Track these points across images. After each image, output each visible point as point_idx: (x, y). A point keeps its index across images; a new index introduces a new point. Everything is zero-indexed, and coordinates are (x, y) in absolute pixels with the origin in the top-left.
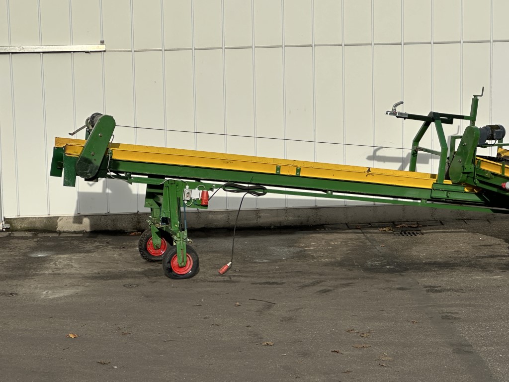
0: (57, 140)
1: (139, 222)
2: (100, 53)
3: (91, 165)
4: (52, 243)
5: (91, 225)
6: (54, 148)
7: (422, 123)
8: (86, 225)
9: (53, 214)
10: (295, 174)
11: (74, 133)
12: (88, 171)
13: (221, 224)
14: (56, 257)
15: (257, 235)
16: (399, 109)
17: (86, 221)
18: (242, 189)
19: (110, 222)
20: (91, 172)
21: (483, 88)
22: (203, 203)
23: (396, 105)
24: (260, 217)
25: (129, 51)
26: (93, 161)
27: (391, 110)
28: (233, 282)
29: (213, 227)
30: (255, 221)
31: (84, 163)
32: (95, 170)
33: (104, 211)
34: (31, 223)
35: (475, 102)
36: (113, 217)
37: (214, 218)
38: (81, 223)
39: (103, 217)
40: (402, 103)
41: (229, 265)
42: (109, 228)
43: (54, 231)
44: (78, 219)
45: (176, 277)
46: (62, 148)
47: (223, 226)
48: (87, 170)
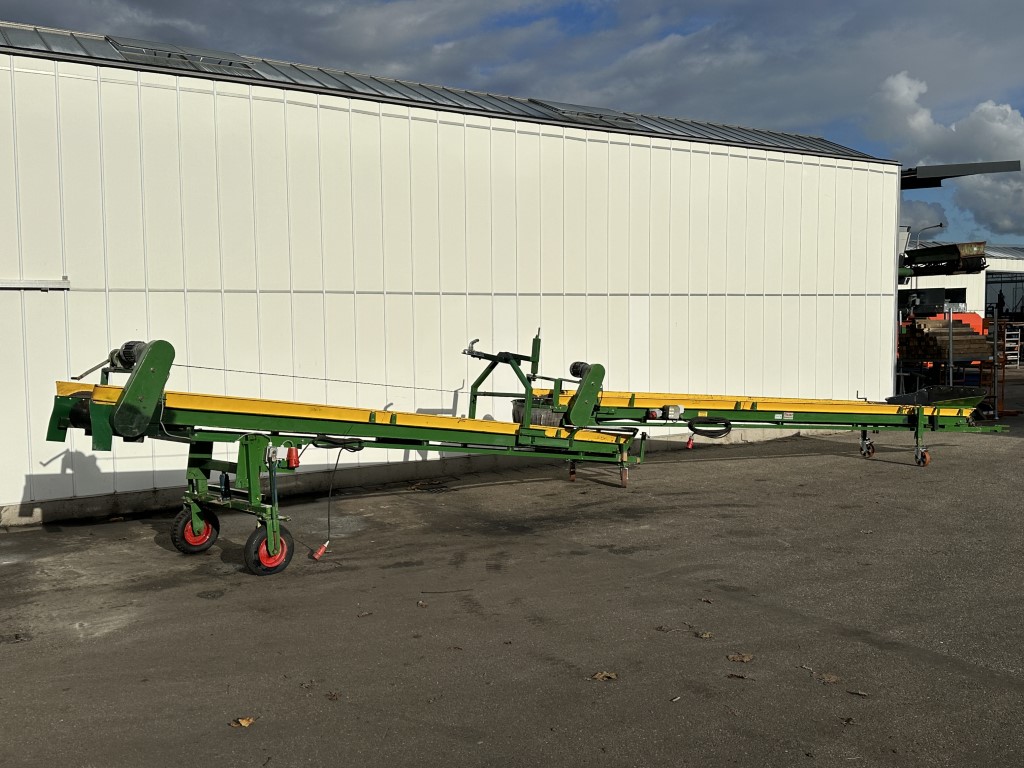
0: (60, 385)
1: (116, 505)
2: (62, 292)
3: (139, 416)
4: (9, 544)
5: (44, 515)
6: (56, 397)
7: (489, 362)
10: (388, 423)
11: (82, 377)
12: (134, 426)
14: (36, 561)
16: (477, 348)
17: (38, 512)
18: (334, 444)
19: (77, 508)
20: (138, 427)
21: (539, 328)
22: (291, 463)
23: (473, 343)
25: (101, 291)
26: (142, 410)
27: (468, 349)
28: (346, 569)
31: (128, 413)
32: (145, 423)
33: (69, 494)
35: (537, 343)
36: (81, 501)
38: (30, 514)
39: (67, 502)
40: (477, 341)
41: (326, 545)
42: (76, 516)
44: (26, 509)
45: (269, 571)
46: (69, 397)
48: (132, 424)
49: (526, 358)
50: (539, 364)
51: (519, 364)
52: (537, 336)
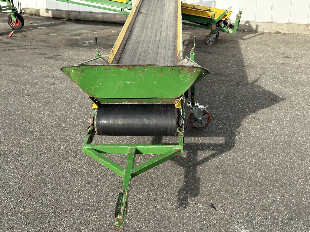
1: (69, 15)
5: (53, 14)
8: (50, 14)
9: (38, 8)
13: (101, 19)
15: (115, 26)
17: (50, 12)
19: (58, 13)
24: (116, 18)
29: (97, 20)
30: (114, 20)
34: (31, 11)
36: (60, 12)
37: (98, 16)
38: (48, 13)
39: (56, 11)
43: (39, 16)
44: (47, 11)
47: (93, 20)
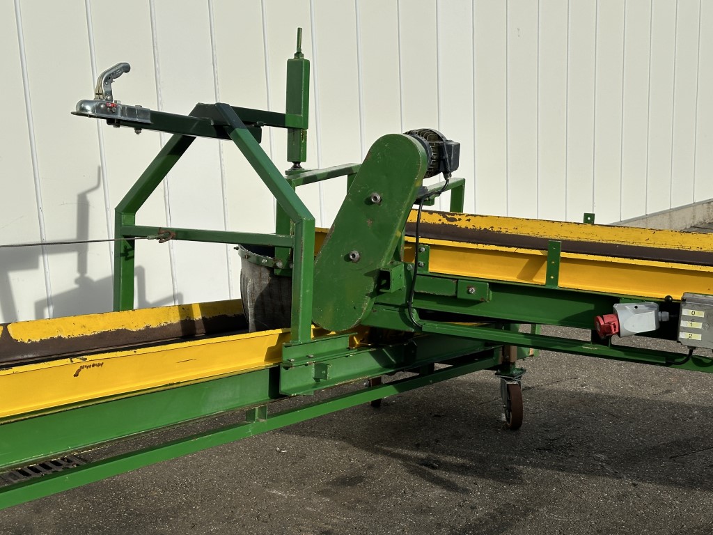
21: (300, 30)
23: (110, 77)
27: (92, 97)
40: (126, 68)
49: (275, 120)
50: (311, 133)
51: (258, 138)
52: (299, 54)
